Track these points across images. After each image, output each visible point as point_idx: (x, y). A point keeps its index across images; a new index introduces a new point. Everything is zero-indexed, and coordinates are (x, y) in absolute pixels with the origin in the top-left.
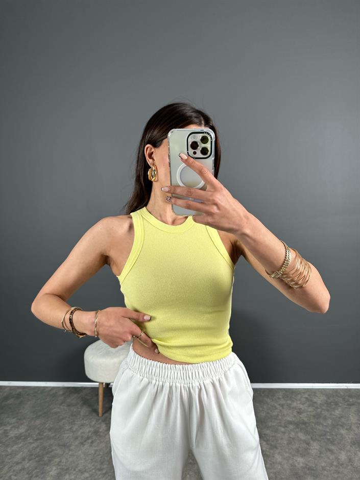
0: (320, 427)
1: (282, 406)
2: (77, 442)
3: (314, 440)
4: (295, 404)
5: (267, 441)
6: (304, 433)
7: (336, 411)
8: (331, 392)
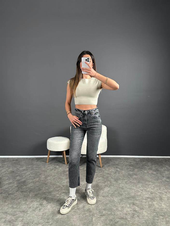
0: (138, 166)
1: (124, 161)
2: (49, 170)
3: (136, 169)
4: (129, 161)
5: (119, 169)
6: (132, 167)
7: (144, 163)
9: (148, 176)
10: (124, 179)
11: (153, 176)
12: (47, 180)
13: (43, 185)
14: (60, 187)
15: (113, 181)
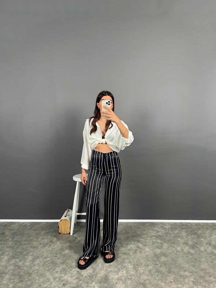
0: (168, 238)
1: (149, 229)
4: (155, 229)
5: (142, 243)
6: (160, 240)
7: (177, 232)
8: (173, 224)
9: (183, 257)
10: (147, 264)
11: (190, 259)
12: (34, 265)
13: (25, 277)
14: (49, 280)
15: (130, 270)
